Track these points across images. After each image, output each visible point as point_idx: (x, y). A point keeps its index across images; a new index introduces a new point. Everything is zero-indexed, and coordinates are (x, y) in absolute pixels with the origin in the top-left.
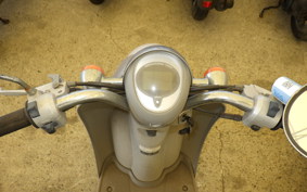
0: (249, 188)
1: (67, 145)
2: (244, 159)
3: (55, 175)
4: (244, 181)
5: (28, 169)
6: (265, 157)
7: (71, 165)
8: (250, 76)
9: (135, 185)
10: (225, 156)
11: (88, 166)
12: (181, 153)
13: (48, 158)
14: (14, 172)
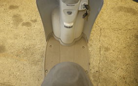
0: (111, 51)
1: (32, 31)
2: (110, 40)
3: (27, 43)
4: (109, 49)
5: (16, 40)
6: (120, 39)
7: (34, 40)
8: (116, 4)
9: (62, 45)
10: (102, 38)
11: (41, 40)
12: (82, 33)
13: (24, 37)
14: (10, 41)
